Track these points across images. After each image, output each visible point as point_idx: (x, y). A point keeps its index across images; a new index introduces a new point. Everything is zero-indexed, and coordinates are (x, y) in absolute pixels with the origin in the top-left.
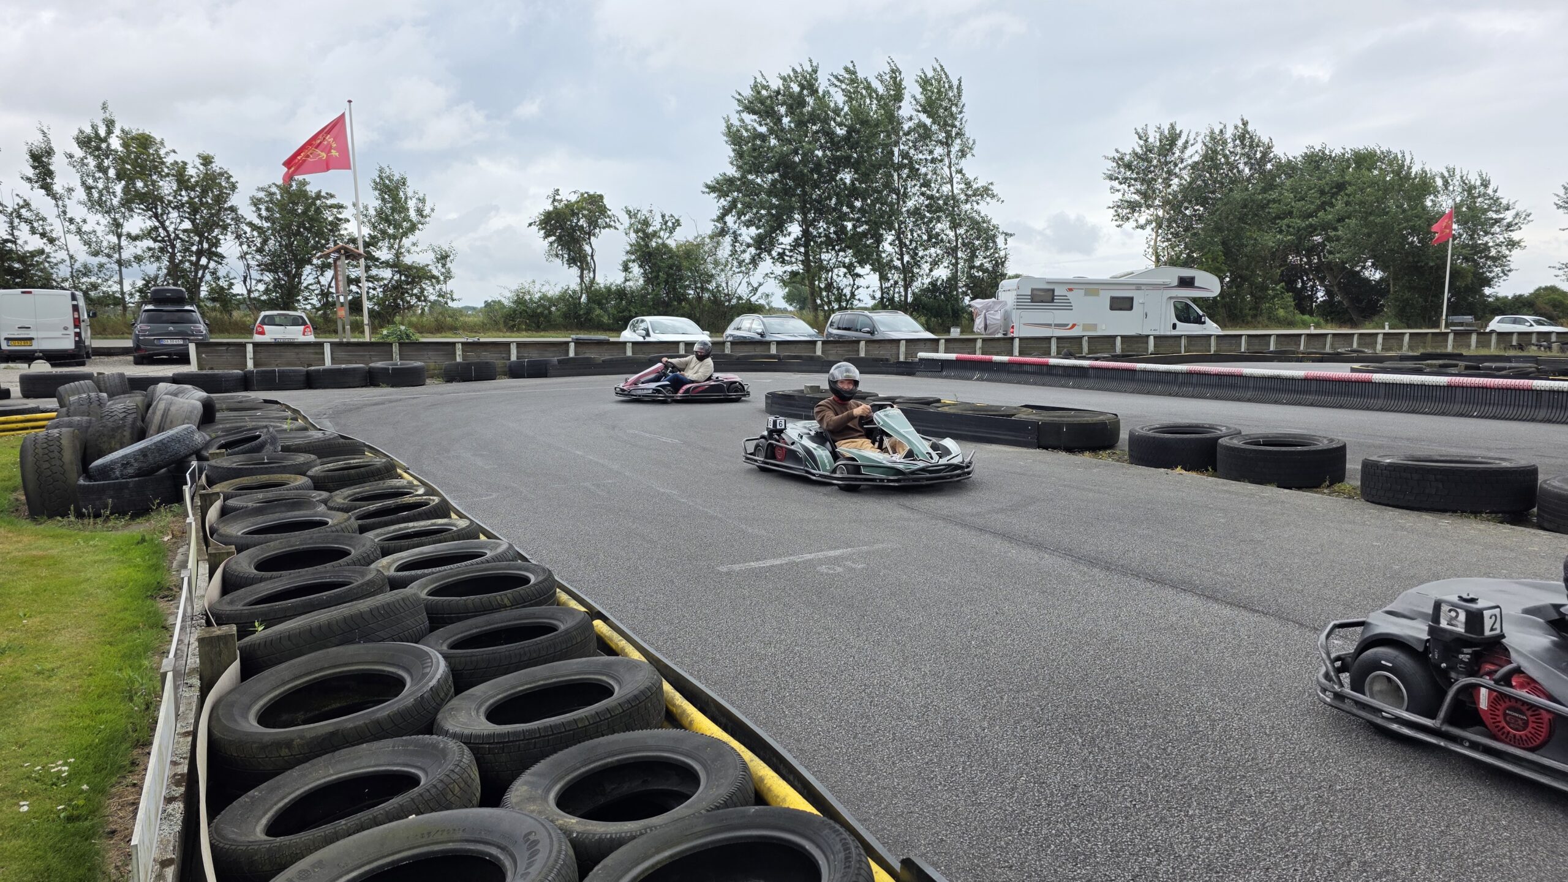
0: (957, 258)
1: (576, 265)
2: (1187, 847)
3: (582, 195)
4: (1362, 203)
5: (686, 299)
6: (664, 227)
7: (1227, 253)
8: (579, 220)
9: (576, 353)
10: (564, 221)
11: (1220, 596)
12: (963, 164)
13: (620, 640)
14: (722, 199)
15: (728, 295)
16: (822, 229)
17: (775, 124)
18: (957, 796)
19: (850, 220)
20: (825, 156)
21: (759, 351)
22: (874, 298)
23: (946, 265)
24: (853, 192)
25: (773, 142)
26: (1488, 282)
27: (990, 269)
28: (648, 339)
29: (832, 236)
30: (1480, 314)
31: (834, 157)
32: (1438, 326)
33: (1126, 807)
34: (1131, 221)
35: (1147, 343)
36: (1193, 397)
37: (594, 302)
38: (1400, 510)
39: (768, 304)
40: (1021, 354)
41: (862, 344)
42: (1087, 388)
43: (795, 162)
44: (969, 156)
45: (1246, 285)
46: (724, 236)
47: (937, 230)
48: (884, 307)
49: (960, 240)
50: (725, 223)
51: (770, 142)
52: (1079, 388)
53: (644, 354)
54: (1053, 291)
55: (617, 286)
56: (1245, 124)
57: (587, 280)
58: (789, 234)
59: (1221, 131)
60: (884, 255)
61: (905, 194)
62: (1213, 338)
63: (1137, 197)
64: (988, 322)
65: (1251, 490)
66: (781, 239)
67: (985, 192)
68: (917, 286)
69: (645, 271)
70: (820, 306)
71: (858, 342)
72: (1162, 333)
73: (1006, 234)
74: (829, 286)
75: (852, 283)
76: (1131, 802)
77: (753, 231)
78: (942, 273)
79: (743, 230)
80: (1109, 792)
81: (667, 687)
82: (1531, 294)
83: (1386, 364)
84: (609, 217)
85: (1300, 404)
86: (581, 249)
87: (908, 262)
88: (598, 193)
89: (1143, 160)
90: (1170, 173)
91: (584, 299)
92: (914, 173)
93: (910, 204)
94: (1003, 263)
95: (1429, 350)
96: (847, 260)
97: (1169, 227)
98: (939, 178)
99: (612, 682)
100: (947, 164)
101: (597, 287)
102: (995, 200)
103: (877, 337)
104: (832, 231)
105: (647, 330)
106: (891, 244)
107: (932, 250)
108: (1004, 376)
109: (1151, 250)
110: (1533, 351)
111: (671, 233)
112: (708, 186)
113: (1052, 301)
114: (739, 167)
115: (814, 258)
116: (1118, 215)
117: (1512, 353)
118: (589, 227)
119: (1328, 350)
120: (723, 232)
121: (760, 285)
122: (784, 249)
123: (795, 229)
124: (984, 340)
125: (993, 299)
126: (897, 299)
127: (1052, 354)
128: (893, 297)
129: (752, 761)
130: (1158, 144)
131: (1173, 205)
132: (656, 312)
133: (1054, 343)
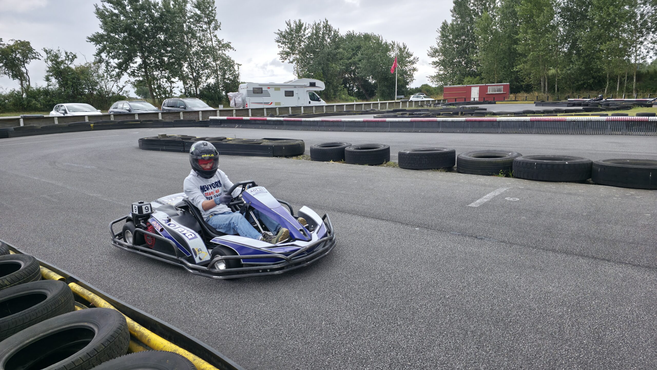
0: (218, 75)
1: (18, 78)
2: (404, 342)
3: (17, 41)
4: (367, 55)
5: (85, 95)
6: (67, 59)
7: (324, 73)
8: (16, 55)
9: (24, 124)
10: (8, 55)
11: (368, 215)
12: (216, 33)
13: (90, 294)
14: (98, 45)
15: (107, 92)
16: (152, 61)
17: (122, 9)
18: (297, 341)
19: (166, 56)
20: (150, 26)
21: (129, 119)
22: (181, 92)
23: (213, 77)
24: (165, 44)
25: (122, 18)
26: (407, 83)
27: (233, 79)
28: (66, 115)
29: (158, 63)
30: (406, 95)
31: (155, 27)
32: (394, 100)
33: (373, 327)
34: (287, 59)
35: (301, 109)
36: (324, 131)
37: (31, 97)
38: (414, 171)
39: (127, 96)
40: (252, 115)
41: (181, 113)
42: (284, 129)
43: (134, 28)
44: (218, 29)
45: (331, 86)
46: (101, 63)
47: (208, 62)
48: (187, 97)
49: (218, 67)
50: (101, 57)
51: (120, 18)
52: (280, 129)
53: (65, 122)
54: (262, 88)
55: (43, 88)
56: (327, 22)
57: (25, 86)
58: (136, 62)
59: (319, 24)
60: (184, 73)
61: (191, 45)
62: (324, 107)
63: (288, 50)
64: (236, 102)
65: (361, 167)
66: (132, 65)
67: (228, 46)
68: (201, 86)
69: (59, 80)
70: (155, 96)
71: (179, 113)
72: (305, 106)
73: (238, 64)
74: (159, 87)
75: (170, 85)
76: (373, 324)
77: (116, 61)
78: (212, 81)
79: (111, 60)
80: (363, 321)
81: (128, 320)
82: (420, 87)
83: (385, 114)
84: (35, 53)
85: (362, 131)
86: (19, 70)
87: (195, 76)
88: (26, 41)
89: (289, 34)
90: (300, 40)
91: (24, 96)
92: (194, 36)
93: (194, 50)
94: (238, 77)
95: (395, 109)
96: (166, 75)
97: (302, 62)
98: (206, 38)
99: (92, 326)
100: (209, 32)
101: (32, 89)
102: (232, 50)
103: (188, 110)
104: (157, 61)
105: (65, 110)
106: (186, 68)
107: (206, 71)
108: (249, 126)
109: (296, 72)
110: (425, 107)
111: (72, 61)
112: (89, 38)
113: (262, 93)
114: (105, 30)
115: (150, 73)
116: (282, 57)
117: (420, 108)
118: (23, 59)
119: (363, 110)
120: (101, 61)
121: (124, 87)
122: (134, 70)
123: (138, 60)
124: (236, 110)
125: (237, 92)
126: (192, 93)
127: (265, 115)
128: (191, 92)
129: (194, 360)
130: (295, 28)
131: (303, 53)
132: (68, 101)
133: (265, 110)
